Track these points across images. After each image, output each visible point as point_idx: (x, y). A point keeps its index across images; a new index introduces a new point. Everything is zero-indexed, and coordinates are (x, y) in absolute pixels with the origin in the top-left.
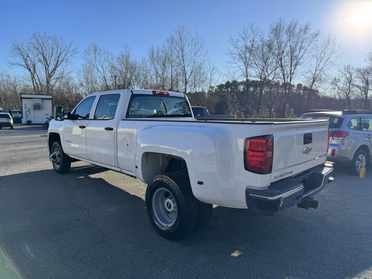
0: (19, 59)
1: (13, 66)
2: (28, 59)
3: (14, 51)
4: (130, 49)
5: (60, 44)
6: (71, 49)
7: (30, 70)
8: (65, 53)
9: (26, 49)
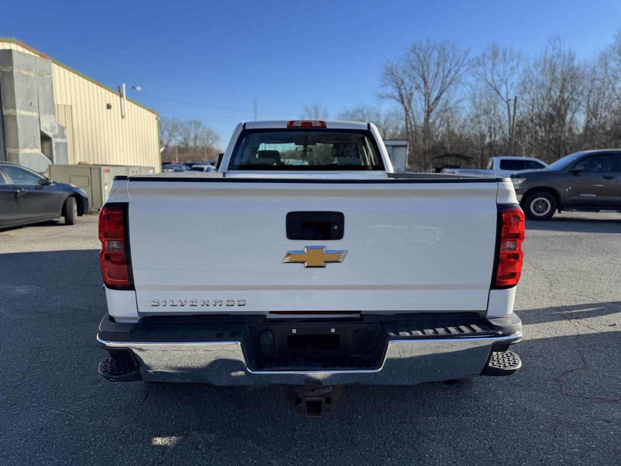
0: (391, 90)
1: (383, 100)
2: (402, 87)
3: (386, 77)
4: (562, 43)
5: (451, 55)
6: (466, 61)
7: (403, 103)
8: (456, 68)
9: (400, 71)
